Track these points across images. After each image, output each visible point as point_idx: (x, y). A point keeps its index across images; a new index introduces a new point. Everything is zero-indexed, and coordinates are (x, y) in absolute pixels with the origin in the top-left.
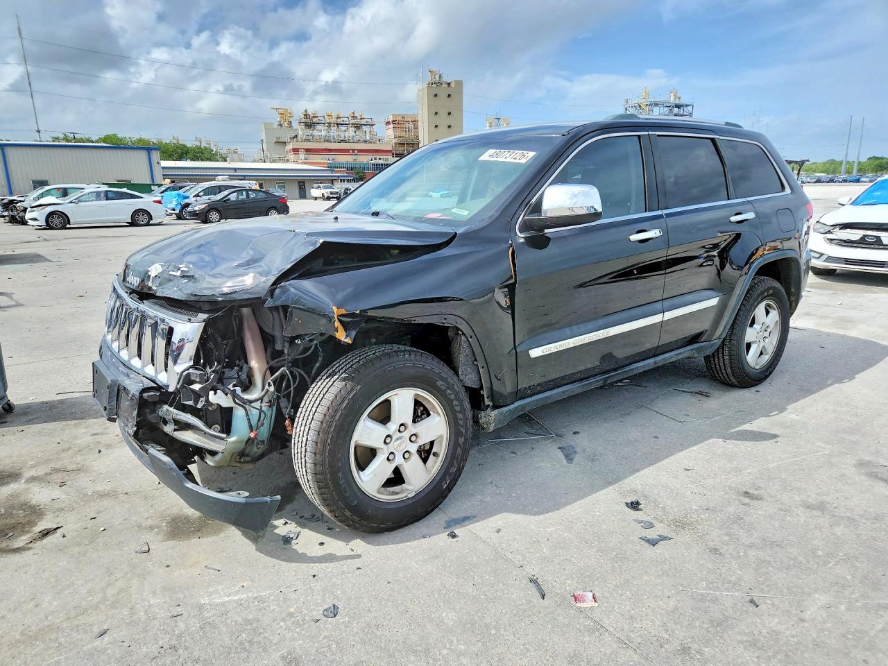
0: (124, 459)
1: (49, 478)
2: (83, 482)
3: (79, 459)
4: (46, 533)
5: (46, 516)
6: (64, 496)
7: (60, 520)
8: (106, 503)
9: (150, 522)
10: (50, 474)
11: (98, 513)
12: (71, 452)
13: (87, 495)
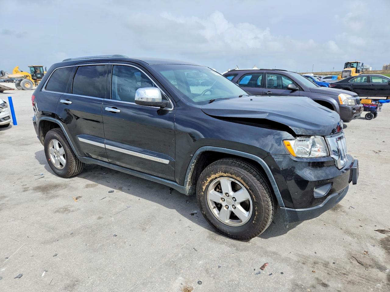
0: (326, 248)
1: (371, 263)
2: (355, 248)
3: (348, 267)
4: (382, 231)
5: (381, 239)
6: (368, 245)
7: (375, 234)
8: (353, 230)
9: (342, 213)
10: (370, 266)
11: (358, 227)
12: (350, 277)
13: (358, 239)
